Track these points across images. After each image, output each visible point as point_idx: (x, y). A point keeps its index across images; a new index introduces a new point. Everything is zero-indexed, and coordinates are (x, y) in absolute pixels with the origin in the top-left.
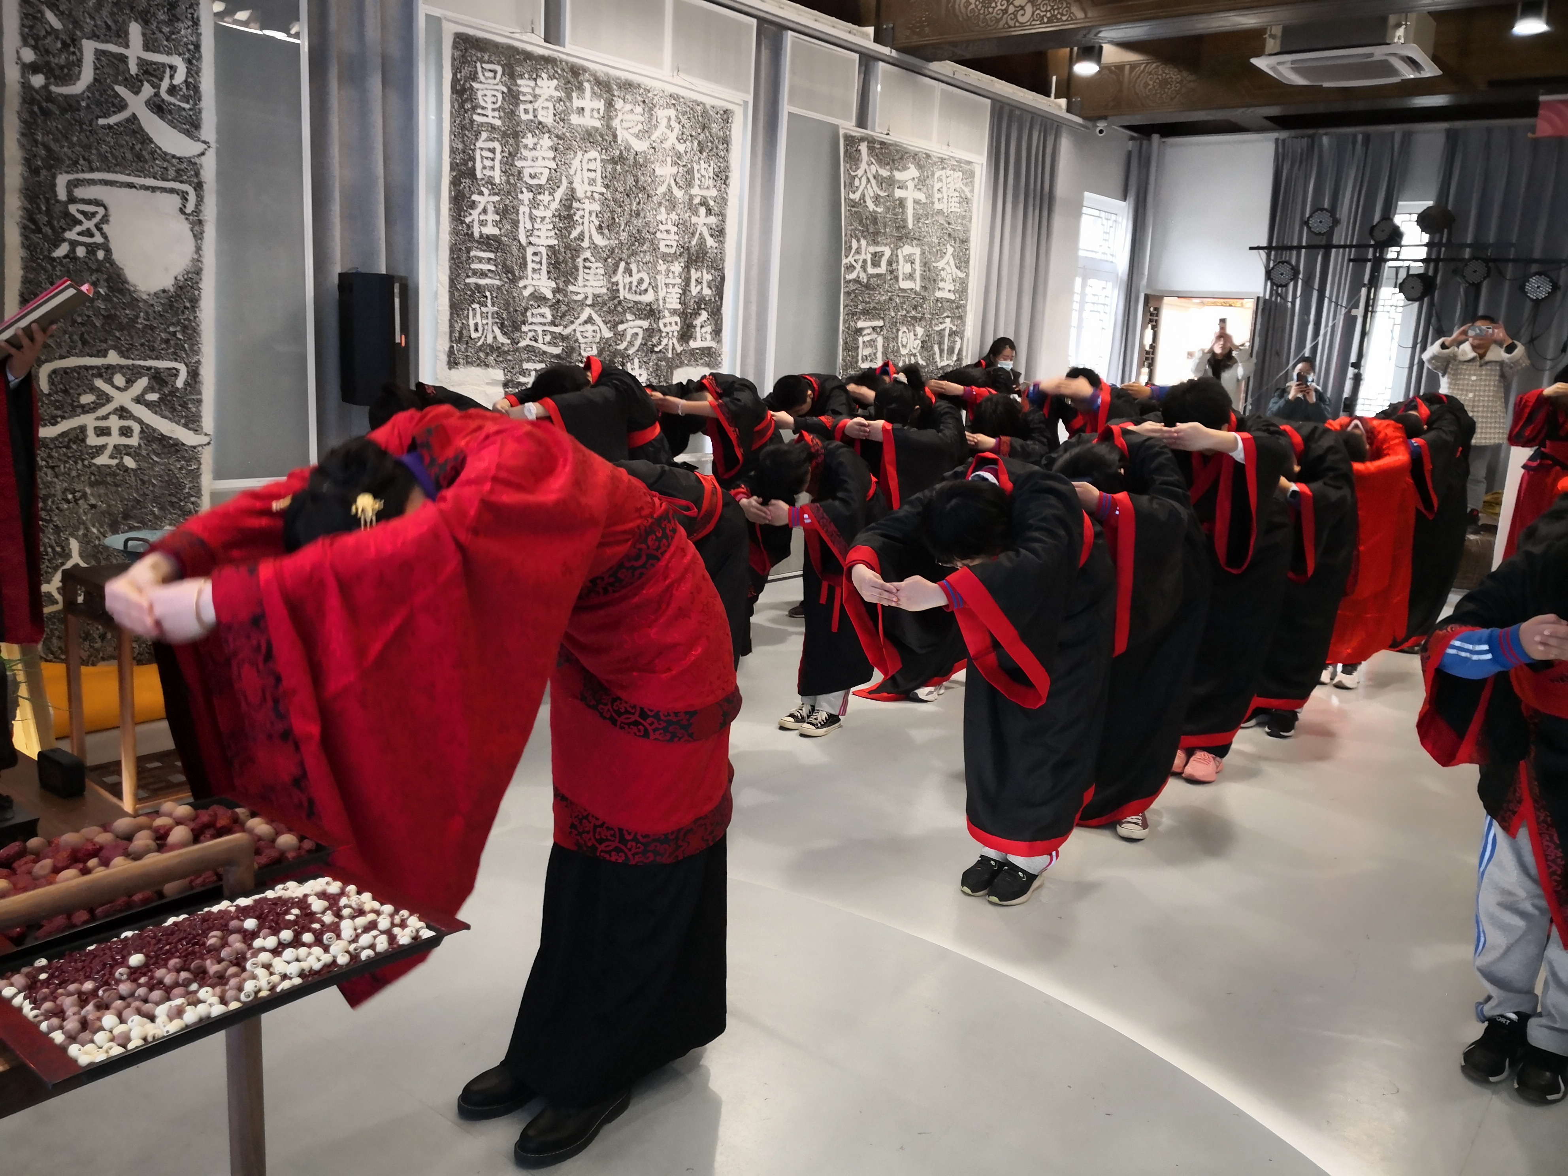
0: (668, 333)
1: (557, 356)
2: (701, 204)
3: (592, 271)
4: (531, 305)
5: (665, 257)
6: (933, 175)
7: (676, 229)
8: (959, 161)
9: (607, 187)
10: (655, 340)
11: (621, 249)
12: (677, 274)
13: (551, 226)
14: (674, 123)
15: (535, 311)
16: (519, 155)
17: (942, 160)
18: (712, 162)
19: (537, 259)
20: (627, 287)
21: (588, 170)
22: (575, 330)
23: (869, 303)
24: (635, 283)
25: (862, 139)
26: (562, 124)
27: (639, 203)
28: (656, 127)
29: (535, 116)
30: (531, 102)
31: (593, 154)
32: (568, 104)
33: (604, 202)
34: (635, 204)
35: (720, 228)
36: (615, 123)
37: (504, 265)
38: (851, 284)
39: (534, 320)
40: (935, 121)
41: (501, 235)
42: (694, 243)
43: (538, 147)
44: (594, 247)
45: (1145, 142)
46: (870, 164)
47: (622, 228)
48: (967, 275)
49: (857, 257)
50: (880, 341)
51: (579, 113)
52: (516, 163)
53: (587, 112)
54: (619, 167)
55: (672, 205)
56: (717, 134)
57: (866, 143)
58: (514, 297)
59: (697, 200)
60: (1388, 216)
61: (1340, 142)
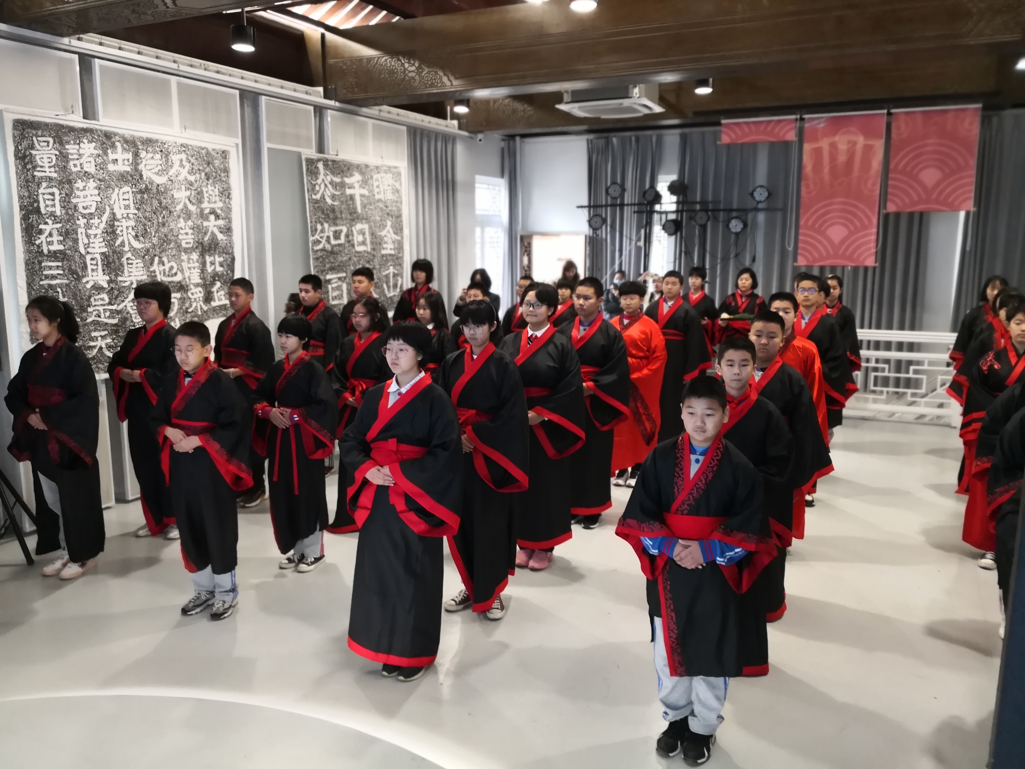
0: (195, 299)
1: (115, 325)
2: (211, 213)
3: (134, 266)
4: (94, 294)
5: (186, 251)
6: (372, 177)
7: (191, 231)
8: (389, 167)
9: (138, 209)
10: (187, 305)
11: (154, 249)
12: (195, 260)
13: (102, 240)
14: (184, 163)
15: (97, 297)
16: (74, 195)
17: (377, 168)
18: (217, 185)
19: (94, 262)
20: (162, 273)
21: (123, 199)
22: (126, 306)
23: (334, 263)
24: (167, 270)
25: (319, 160)
26: (102, 171)
27: (164, 217)
28: (172, 167)
29: (82, 168)
30: (78, 159)
31: (126, 189)
32: (105, 158)
33: (138, 220)
34: (161, 219)
35: (228, 227)
36: (141, 167)
37: (70, 269)
38: (319, 253)
39: (97, 303)
40: (370, 144)
41: (65, 249)
42: (206, 239)
43: (87, 188)
44: (134, 250)
45: (511, 143)
46: (326, 175)
47: (153, 235)
48: (402, 238)
49: (322, 235)
50: (345, 287)
51: (114, 163)
52: (72, 200)
53: (120, 162)
54: (145, 196)
55: (188, 215)
56: (219, 167)
57: (322, 162)
58: (80, 290)
59: (207, 211)
60: (653, 186)
61: (623, 142)
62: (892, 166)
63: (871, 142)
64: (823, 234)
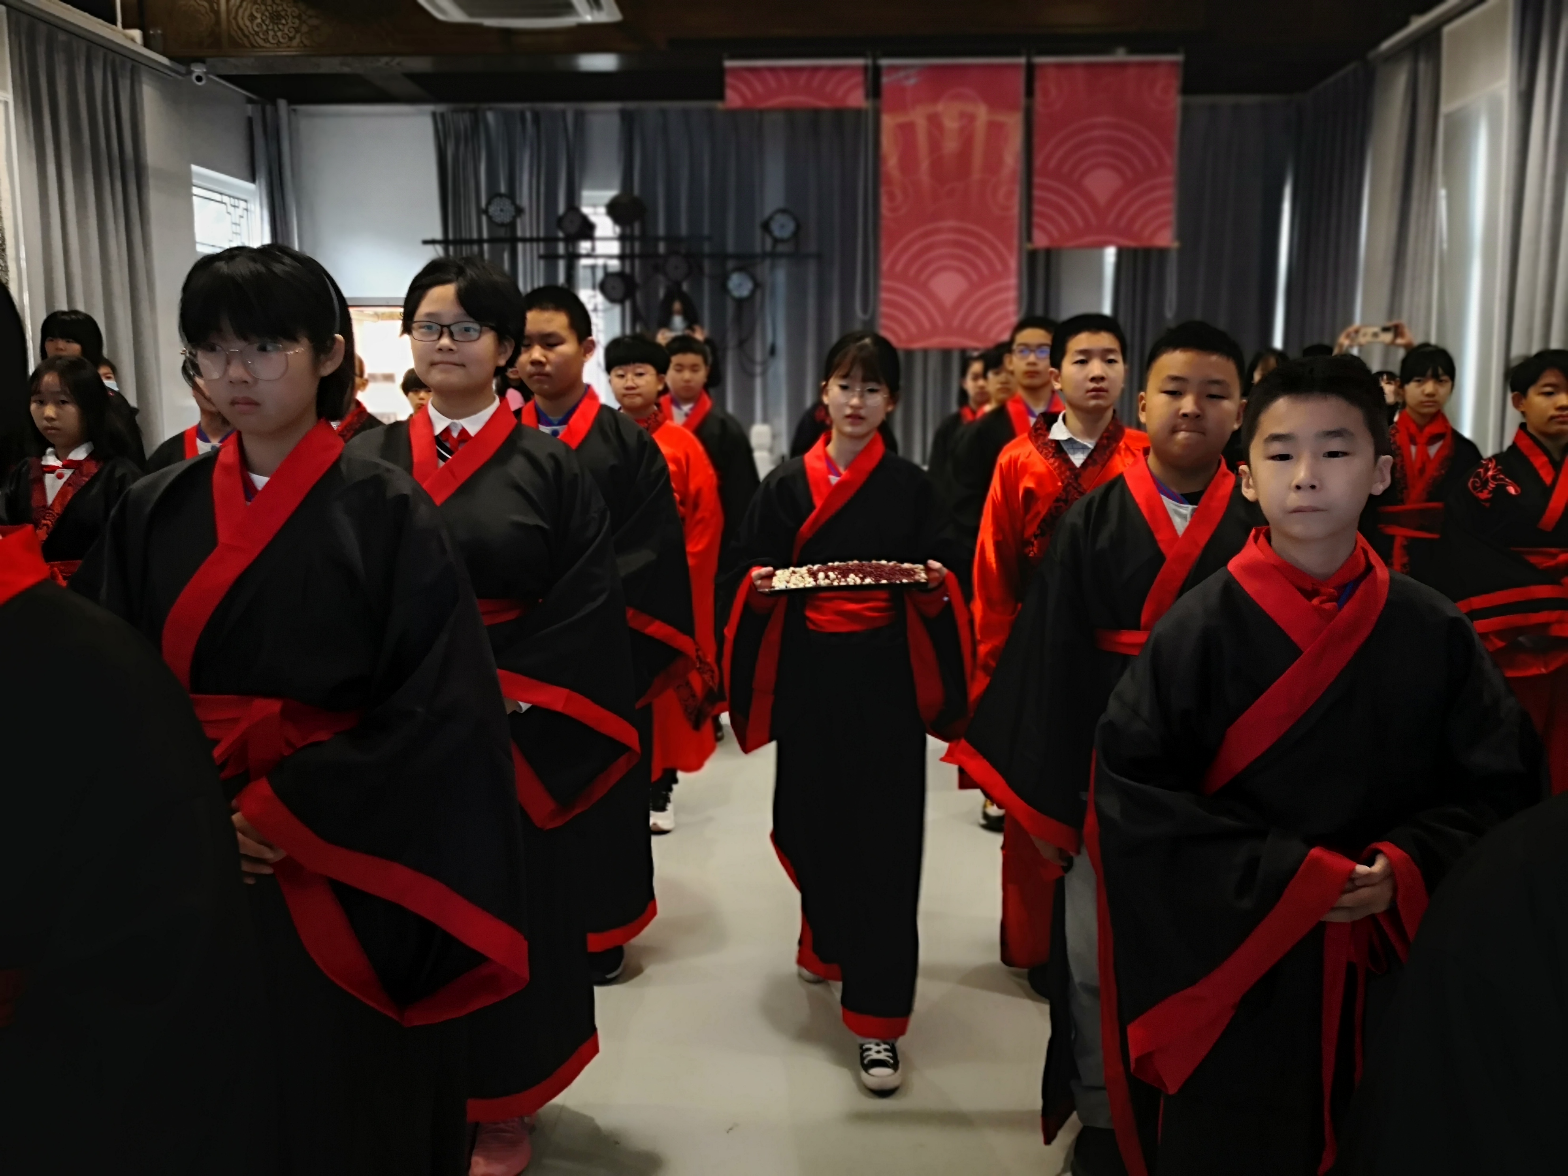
45: (269, 108)
60: (573, 206)
61: (507, 119)
62: (1038, 162)
63: (1001, 118)
64: (924, 288)
